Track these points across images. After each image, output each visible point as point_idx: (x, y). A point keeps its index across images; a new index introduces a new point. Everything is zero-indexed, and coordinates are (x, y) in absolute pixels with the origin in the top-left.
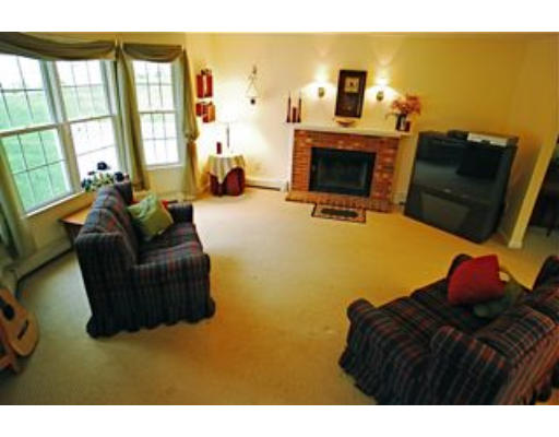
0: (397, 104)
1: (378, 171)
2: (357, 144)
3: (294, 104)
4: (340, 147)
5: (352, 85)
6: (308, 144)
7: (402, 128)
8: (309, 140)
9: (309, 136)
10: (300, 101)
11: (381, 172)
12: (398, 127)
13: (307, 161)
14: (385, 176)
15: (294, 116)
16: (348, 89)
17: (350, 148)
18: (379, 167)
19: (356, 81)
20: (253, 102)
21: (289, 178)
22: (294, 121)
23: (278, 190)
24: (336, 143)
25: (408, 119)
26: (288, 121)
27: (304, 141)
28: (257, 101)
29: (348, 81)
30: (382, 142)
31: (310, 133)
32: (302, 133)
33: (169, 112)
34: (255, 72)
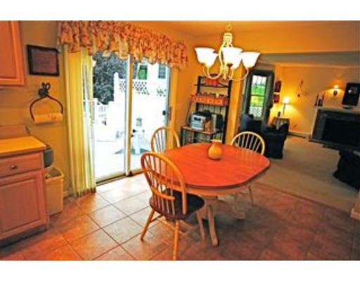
3: (320, 98)
6: (325, 117)
9: (326, 113)
10: (324, 96)
15: (320, 103)
20: (299, 96)
21: (311, 133)
22: (319, 105)
23: (304, 138)
24: (340, 117)
26: (316, 105)
27: (323, 115)
28: (301, 95)
32: (322, 111)
34: (302, 82)
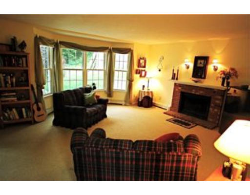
0: (223, 72)
1: (212, 107)
2: (201, 92)
3: (175, 72)
4: (193, 93)
5: (201, 63)
6: (179, 90)
7: (225, 85)
8: (180, 88)
9: (180, 86)
10: (178, 70)
11: (214, 108)
12: (223, 84)
13: (178, 98)
14: (216, 110)
15: (174, 77)
16: (199, 65)
17: (198, 93)
18: (212, 105)
19: (202, 62)
20: (160, 70)
21: (170, 105)
22: (174, 79)
23: (166, 110)
24: (191, 90)
25: (229, 80)
26: (172, 79)
27: (178, 89)
28: (161, 70)
29: (199, 61)
30: (215, 92)
31: (181, 85)
32: (177, 85)
33: (125, 71)
